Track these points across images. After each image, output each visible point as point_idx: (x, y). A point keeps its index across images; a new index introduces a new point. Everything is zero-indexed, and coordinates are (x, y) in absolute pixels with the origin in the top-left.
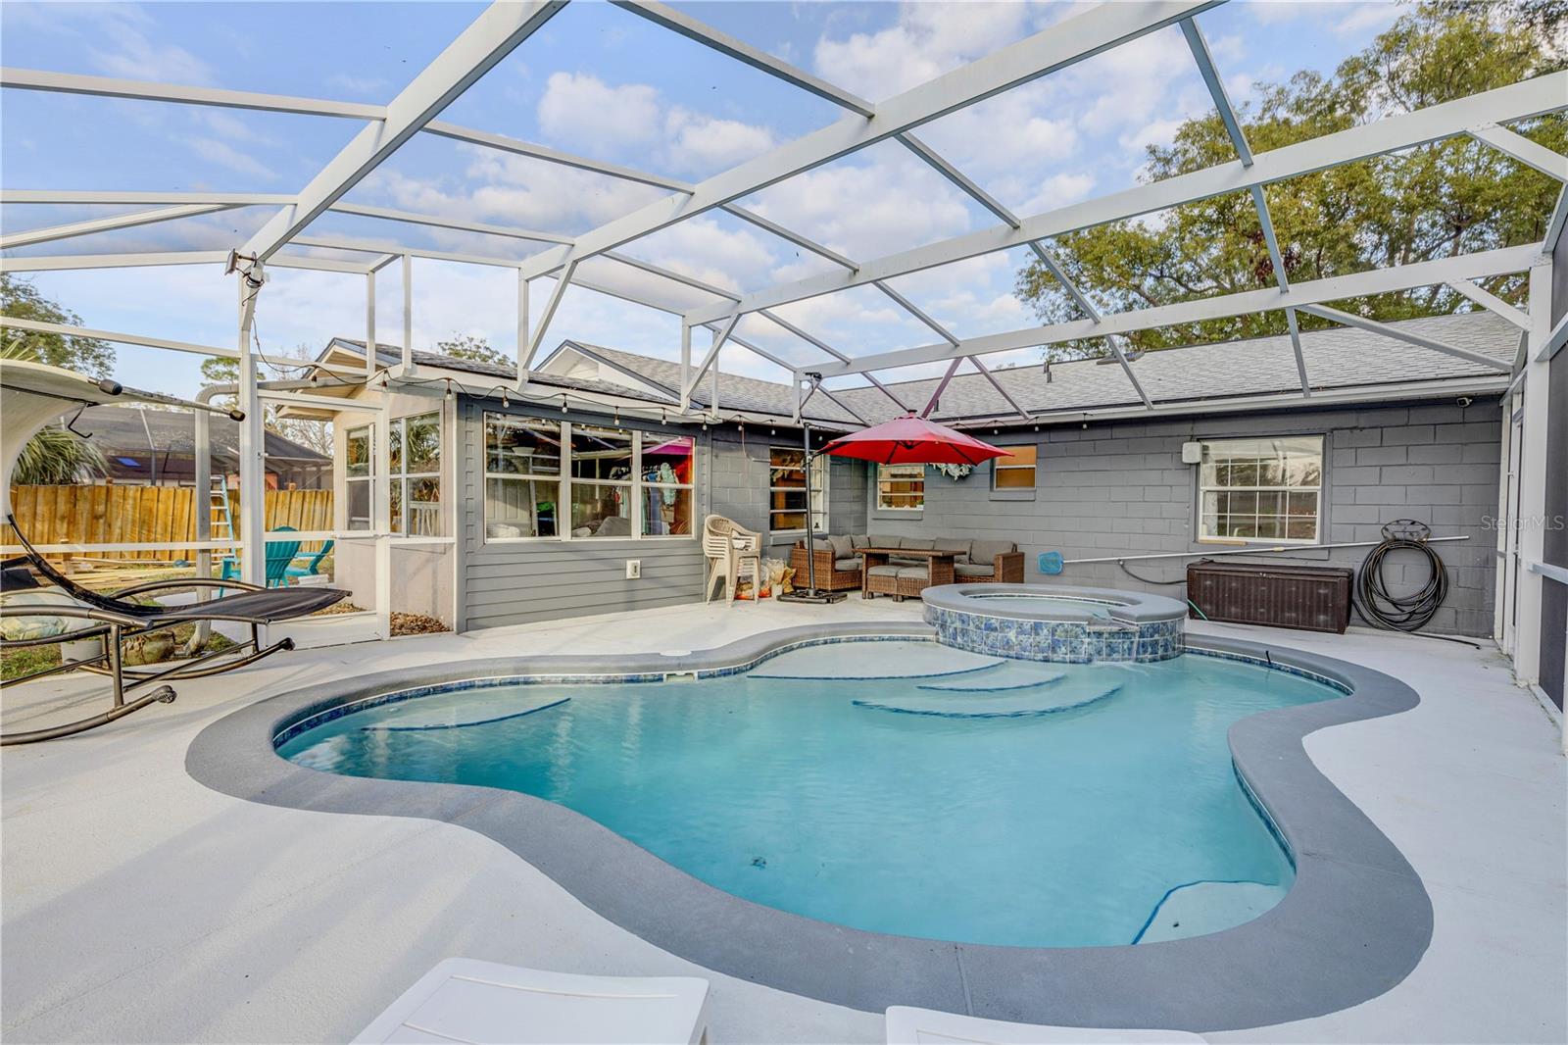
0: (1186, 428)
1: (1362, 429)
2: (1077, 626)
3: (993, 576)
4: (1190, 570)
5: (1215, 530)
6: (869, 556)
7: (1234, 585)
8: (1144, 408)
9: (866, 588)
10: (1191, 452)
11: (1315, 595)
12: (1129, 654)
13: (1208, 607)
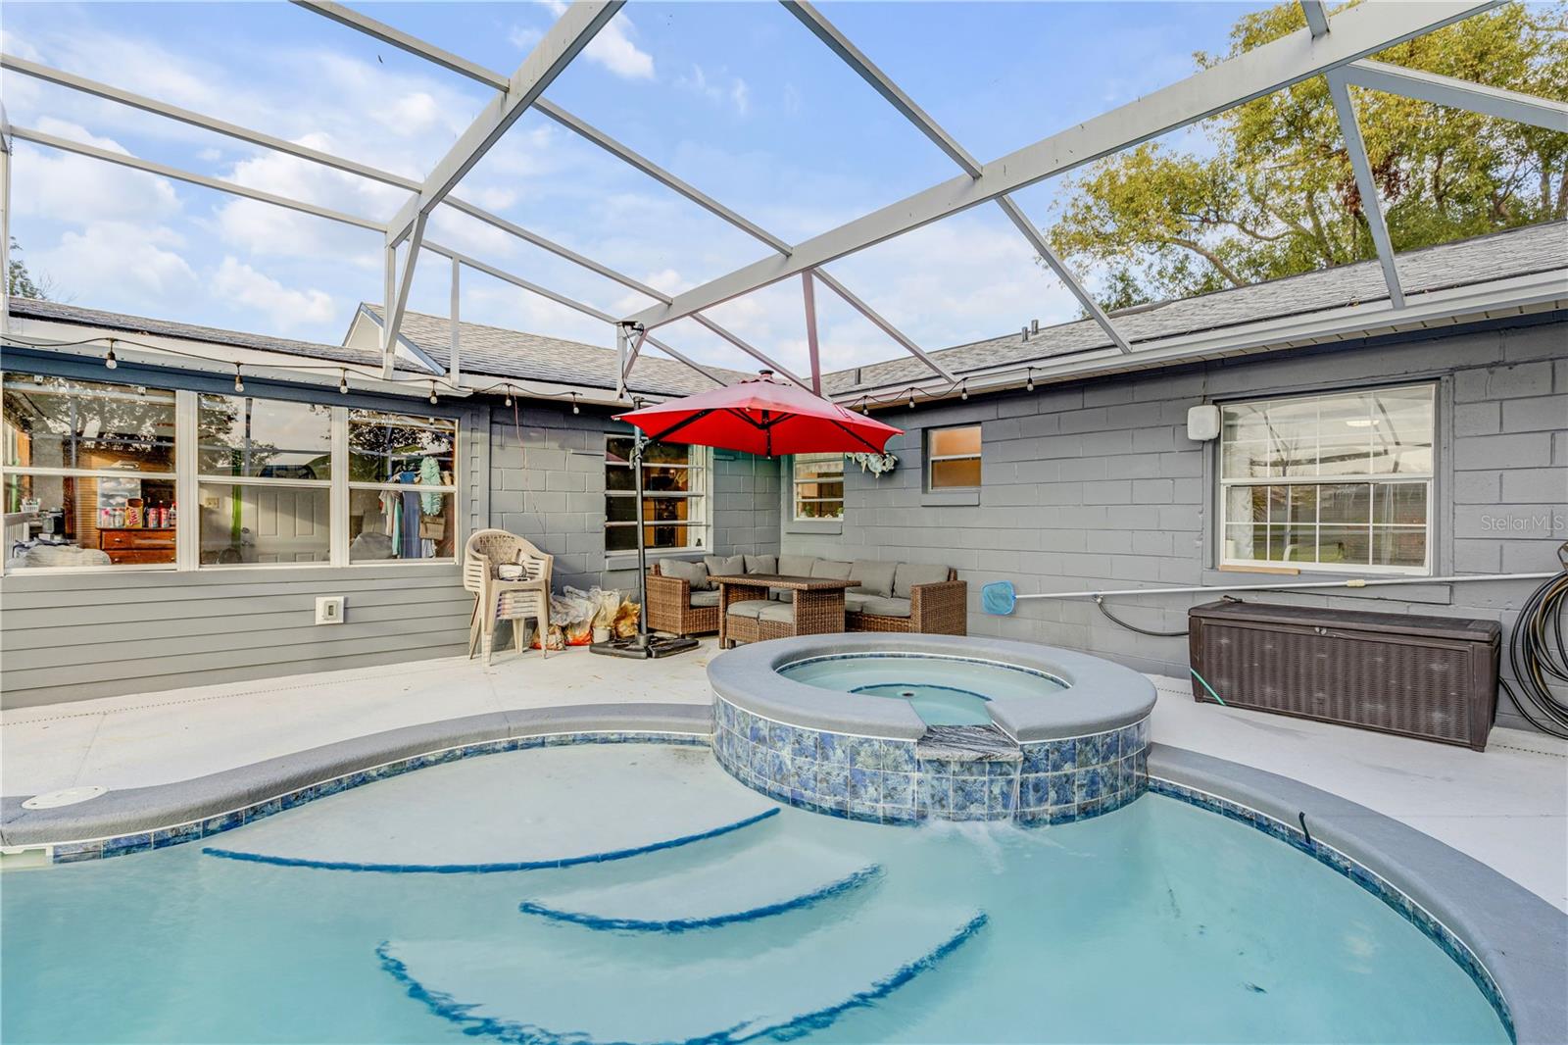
0: (1195, 385)
1: (1511, 365)
2: (898, 746)
3: (909, 617)
4: (1195, 617)
5: (1250, 550)
6: (728, 587)
7: (1269, 647)
8: (1117, 351)
9: (725, 634)
10: (1202, 421)
11: (1422, 674)
12: (1005, 806)
13: (1225, 683)
